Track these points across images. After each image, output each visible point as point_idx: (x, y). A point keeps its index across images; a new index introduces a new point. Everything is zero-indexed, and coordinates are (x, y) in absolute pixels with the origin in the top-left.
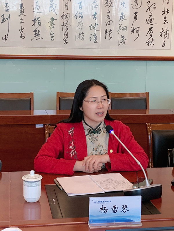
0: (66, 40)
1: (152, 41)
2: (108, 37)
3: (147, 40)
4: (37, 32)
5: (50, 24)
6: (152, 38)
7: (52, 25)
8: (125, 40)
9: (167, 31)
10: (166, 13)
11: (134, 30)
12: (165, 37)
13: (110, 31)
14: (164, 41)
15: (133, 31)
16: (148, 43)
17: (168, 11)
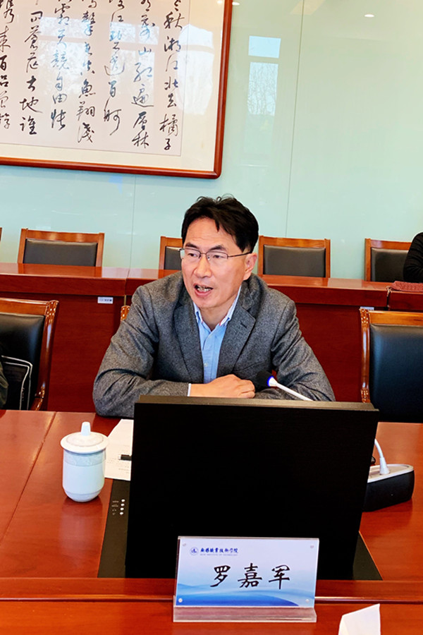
1: (145, 138)
2: (58, 125)
3: (135, 136)
6: (144, 132)
9: (174, 122)
10: (172, 86)
11: (108, 115)
12: (171, 131)
13: (62, 113)
14: (169, 140)
15: (107, 117)
16: (138, 142)
17: (175, 83)
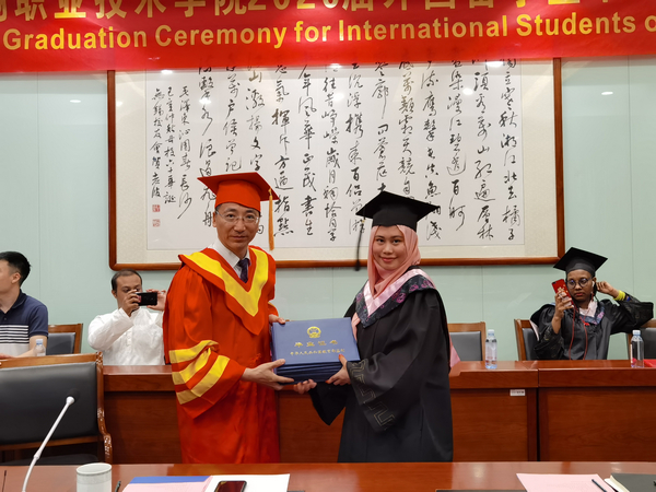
0: (332, 234)
1: (489, 230)
3: (479, 229)
4: (283, 222)
5: (304, 207)
6: (488, 225)
7: (308, 208)
8: (438, 230)
9: (515, 212)
10: (511, 179)
12: (513, 222)
14: (512, 230)
15: (452, 213)
16: (483, 235)
17: (514, 176)
